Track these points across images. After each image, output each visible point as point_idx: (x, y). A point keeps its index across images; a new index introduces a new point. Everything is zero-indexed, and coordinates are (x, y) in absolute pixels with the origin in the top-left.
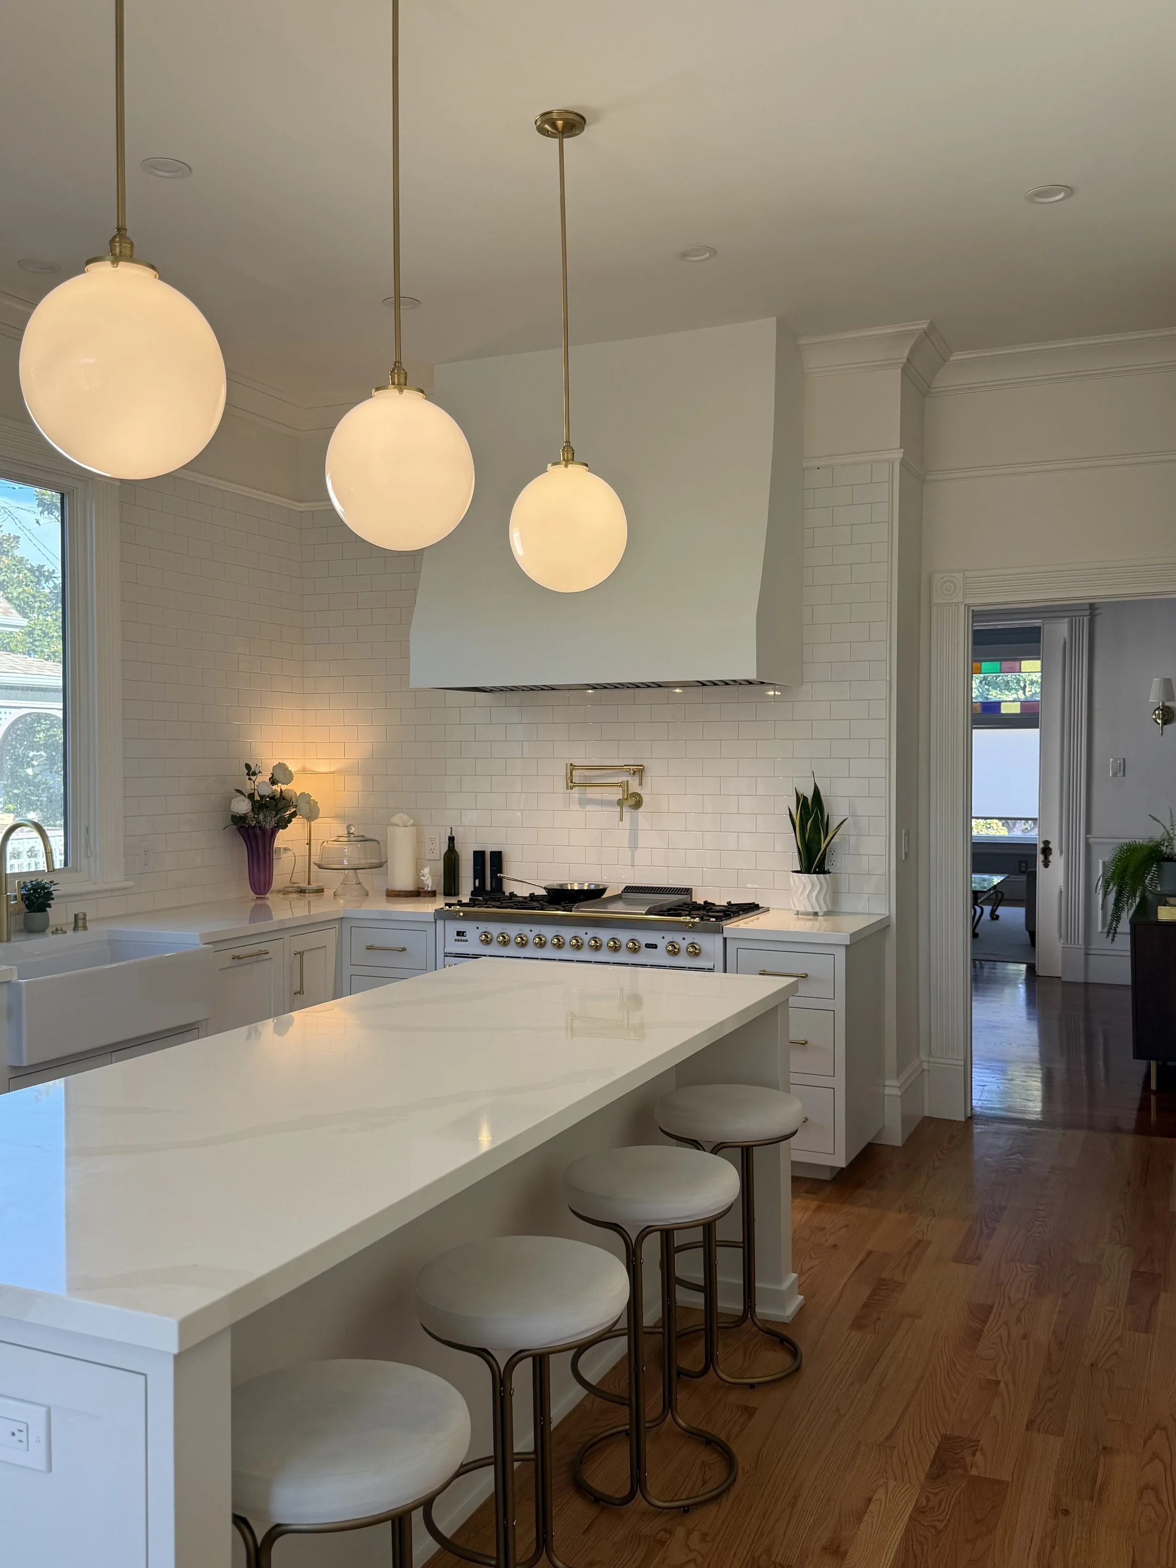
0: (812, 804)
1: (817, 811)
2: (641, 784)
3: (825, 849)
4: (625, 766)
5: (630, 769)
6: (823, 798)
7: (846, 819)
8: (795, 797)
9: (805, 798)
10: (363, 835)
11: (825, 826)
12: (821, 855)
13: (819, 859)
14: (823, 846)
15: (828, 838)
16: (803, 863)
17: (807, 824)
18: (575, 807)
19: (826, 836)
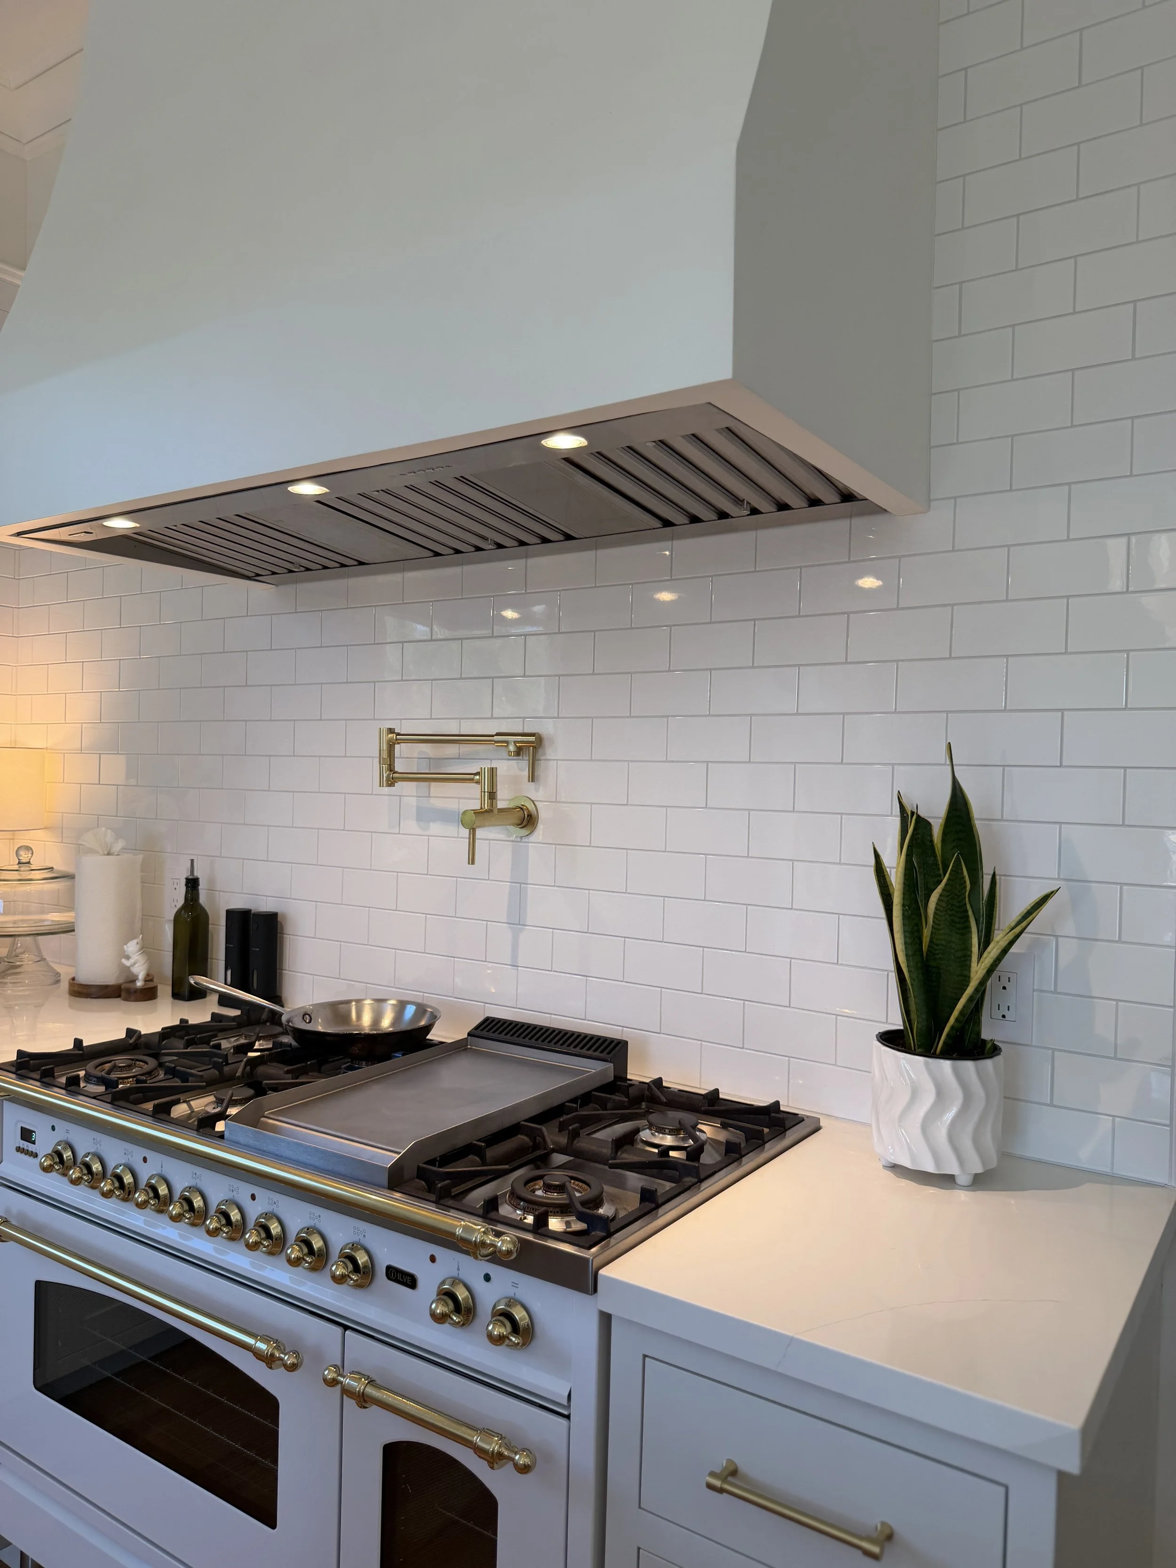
0: (944, 841)
1: (957, 870)
2: (533, 778)
3: (983, 983)
4: (498, 734)
5: (507, 742)
6: (978, 825)
7: (1052, 893)
8: (898, 820)
9: (923, 824)
10: (51, 866)
11: (983, 909)
12: (971, 999)
13: (962, 1013)
14: (977, 971)
15: (993, 951)
16: (914, 1016)
17: (928, 897)
18: (411, 825)
19: (986, 941)
